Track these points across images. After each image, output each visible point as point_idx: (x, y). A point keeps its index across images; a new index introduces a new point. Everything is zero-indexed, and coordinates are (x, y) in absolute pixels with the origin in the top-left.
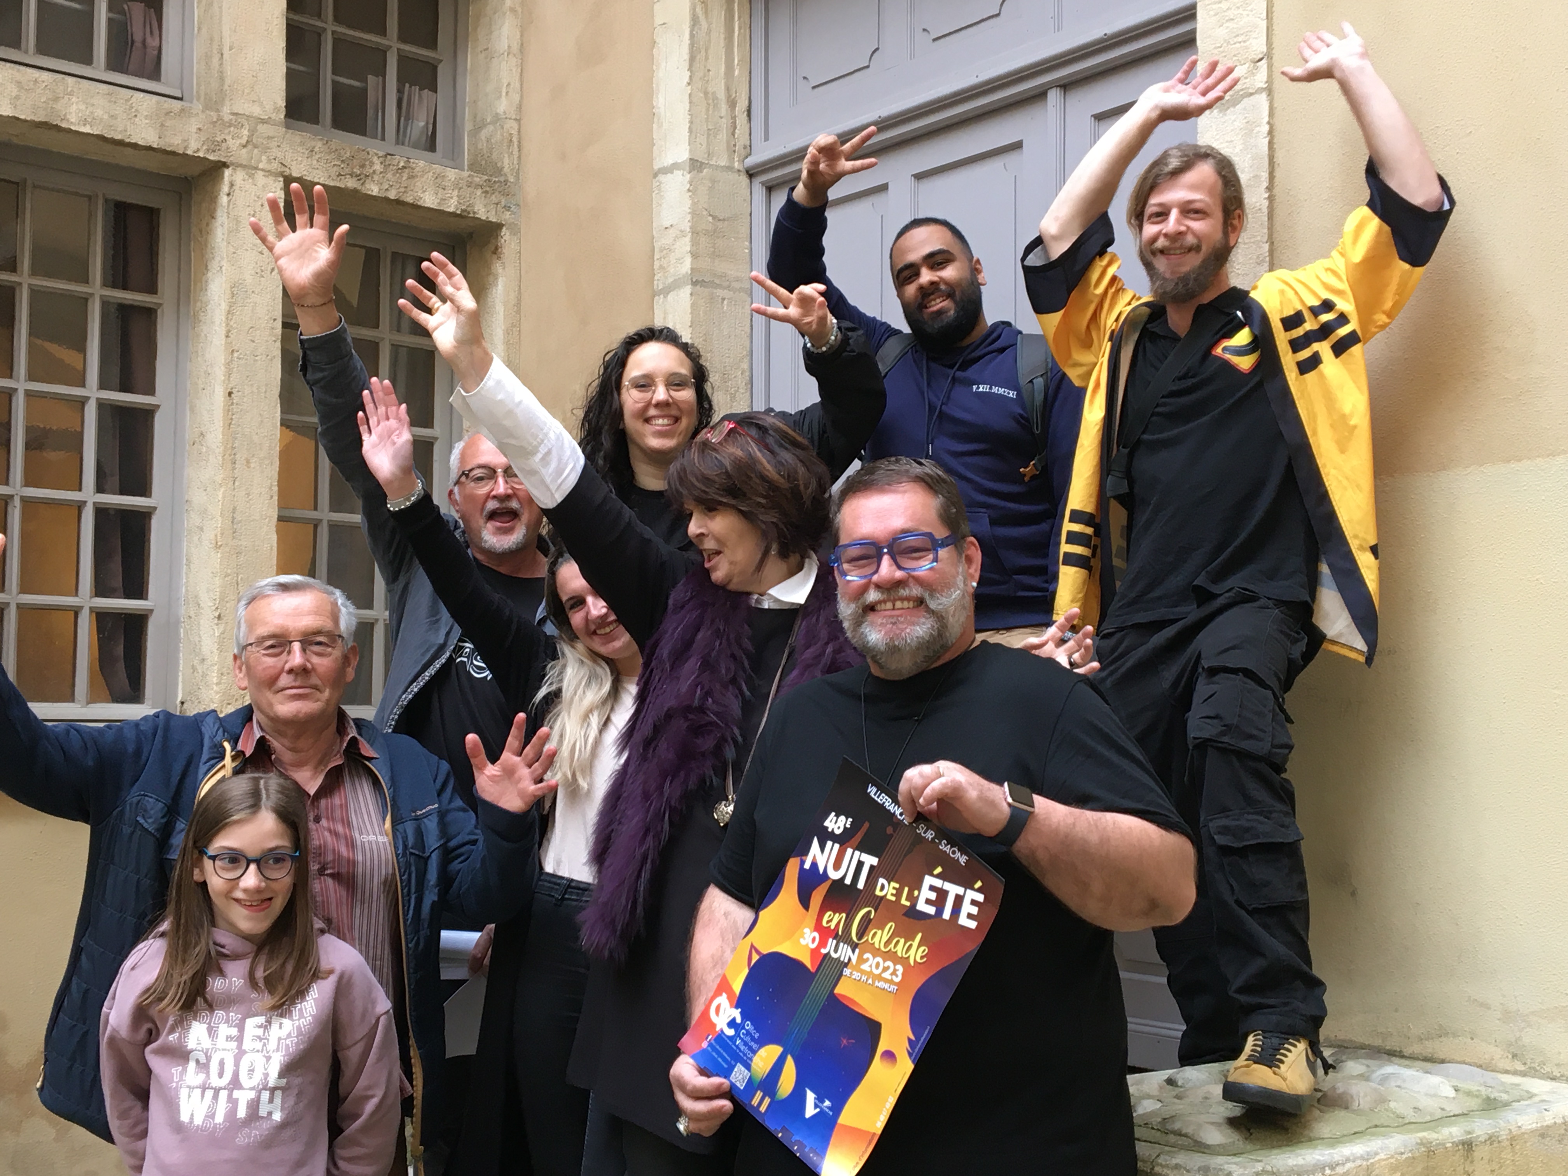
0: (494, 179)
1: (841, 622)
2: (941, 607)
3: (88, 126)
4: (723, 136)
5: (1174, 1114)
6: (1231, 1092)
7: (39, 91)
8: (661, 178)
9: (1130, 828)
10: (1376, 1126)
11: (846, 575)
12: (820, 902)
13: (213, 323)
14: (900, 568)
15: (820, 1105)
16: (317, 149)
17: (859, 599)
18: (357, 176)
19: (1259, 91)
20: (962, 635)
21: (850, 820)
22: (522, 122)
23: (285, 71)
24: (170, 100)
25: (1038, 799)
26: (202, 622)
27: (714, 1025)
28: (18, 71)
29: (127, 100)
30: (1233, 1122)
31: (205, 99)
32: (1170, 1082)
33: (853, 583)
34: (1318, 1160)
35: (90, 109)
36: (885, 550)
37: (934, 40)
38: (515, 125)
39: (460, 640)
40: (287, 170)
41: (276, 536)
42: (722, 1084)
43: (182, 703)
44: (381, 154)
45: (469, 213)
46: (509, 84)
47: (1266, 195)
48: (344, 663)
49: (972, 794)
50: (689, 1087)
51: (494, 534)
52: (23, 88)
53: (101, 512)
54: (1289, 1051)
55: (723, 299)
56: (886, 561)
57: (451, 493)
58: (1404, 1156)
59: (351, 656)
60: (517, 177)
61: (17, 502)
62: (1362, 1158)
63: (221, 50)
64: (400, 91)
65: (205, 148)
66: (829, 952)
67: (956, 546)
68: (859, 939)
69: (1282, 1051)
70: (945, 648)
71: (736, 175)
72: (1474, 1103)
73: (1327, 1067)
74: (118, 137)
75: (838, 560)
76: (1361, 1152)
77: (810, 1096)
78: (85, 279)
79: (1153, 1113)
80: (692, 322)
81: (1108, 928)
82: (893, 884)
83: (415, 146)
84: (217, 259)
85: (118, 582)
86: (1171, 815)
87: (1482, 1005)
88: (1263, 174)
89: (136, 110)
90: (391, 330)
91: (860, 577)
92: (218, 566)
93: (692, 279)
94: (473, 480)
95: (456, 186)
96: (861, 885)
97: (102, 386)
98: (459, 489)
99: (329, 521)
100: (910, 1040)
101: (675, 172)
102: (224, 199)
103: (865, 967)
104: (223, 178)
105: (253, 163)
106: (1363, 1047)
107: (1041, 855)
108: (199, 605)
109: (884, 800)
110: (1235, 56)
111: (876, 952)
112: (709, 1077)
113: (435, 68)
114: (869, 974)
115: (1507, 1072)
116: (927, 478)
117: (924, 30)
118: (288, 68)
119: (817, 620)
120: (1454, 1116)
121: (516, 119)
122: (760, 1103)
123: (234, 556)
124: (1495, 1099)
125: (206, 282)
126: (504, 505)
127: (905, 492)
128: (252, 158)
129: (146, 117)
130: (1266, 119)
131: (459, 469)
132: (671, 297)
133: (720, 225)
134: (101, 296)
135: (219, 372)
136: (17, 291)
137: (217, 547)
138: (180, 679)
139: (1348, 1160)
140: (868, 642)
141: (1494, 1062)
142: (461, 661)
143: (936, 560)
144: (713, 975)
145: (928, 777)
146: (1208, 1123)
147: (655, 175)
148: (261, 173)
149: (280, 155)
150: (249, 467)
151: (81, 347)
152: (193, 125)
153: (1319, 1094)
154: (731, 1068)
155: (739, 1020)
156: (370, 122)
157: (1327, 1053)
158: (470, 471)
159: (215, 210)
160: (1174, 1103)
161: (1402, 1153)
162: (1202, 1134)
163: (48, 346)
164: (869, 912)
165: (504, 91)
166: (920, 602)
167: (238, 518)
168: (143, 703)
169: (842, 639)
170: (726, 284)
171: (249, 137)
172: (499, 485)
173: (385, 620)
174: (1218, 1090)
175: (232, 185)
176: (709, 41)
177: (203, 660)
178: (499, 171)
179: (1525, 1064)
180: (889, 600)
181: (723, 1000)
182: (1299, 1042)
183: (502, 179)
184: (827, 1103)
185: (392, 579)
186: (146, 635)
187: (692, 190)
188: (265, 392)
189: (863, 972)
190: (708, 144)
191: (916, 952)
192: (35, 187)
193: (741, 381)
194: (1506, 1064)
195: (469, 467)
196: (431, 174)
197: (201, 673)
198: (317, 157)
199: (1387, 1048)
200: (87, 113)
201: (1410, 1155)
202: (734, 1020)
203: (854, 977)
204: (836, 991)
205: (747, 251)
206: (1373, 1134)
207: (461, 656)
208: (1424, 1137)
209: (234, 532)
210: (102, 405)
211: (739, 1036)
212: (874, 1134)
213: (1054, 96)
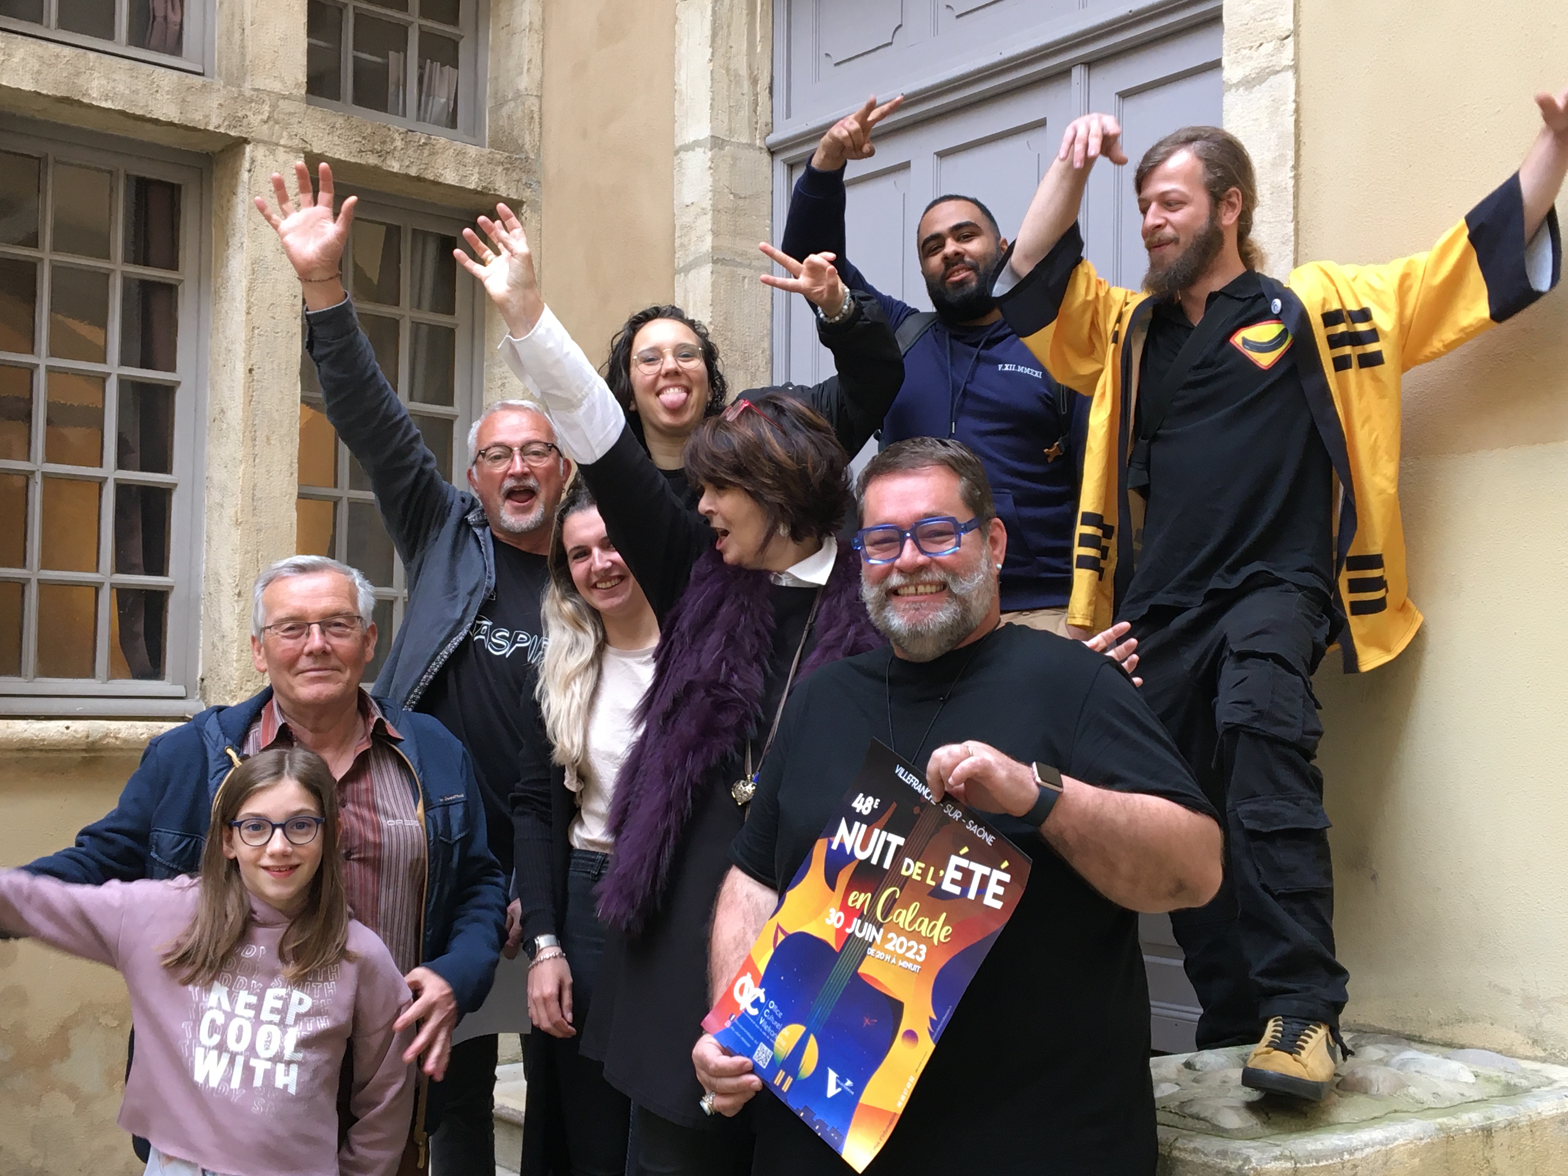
0: (515, 156)
1: (865, 604)
2: (963, 592)
3: (110, 102)
4: (745, 113)
5: (1192, 1097)
6: (1250, 1078)
7: (61, 66)
8: (682, 154)
9: (1158, 809)
10: (1396, 1111)
11: (870, 559)
12: (847, 882)
13: (234, 299)
14: (923, 552)
15: (842, 1084)
16: (338, 125)
17: (882, 583)
18: (377, 153)
19: (1285, 69)
20: (987, 616)
21: (878, 800)
22: (543, 99)
23: (306, 46)
24: (190, 75)
25: (1065, 779)
26: (222, 598)
27: (737, 1005)
28: (40, 46)
29: (149, 76)
30: (1251, 1107)
31: (227, 74)
32: (1188, 1065)
33: (876, 567)
34: (1338, 1145)
35: (112, 84)
36: (908, 535)
37: (958, 17)
38: (535, 101)
39: (478, 618)
40: (308, 146)
41: (296, 514)
42: (745, 1063)
43: (202, 680)
44: (402, 130)
45: (490, 190)
46: (530, 61)
47: (1292, 174)
48: (363, 643)
49: (1002, 773)
50: (712, 1066)
51: (512, 514)
52: (44, 63)
53: (122, 488)
54: (1310, 1037)
55: (744, 278)
56: (909, 545)
57: (470, 473)
58: (1423, 1142)
59: (370, 635)
60: (538, 154)
61: (38, 478)
62: (1381, 1143)
63: (242, 24)
64: (421, 67)
65: (226, 123)
66: (854, 932)
67: (980, 529)
68: (884, 919)
69: (1302, 1037)
70: (969, 631)
71: (758, 152)
72: (1493, 1089)
73: (1346, 1052)
74: (139, 112)
75: (862, 543)
76: (1380, 1137)
77: (832, 1076)
78: (106, 255)
79: (1171, 1097)
80: (712, 301)
81: (1133, 909)
82: (919, 864)
83: (437, 123)
84: (238, 235)
85: (138, 559)
86: (1197, 796)
87: (1503, 990)
88: (1288, 152)
89: (158, 85)
90: (412, 307)
91: (884, 561)
92: (238, 543)
93: (712, 257)
94: (491, 459)
95: (477, 162)
96: (887, 865)
97: (123, 362)
98: (477, 468)
99: (348, 499)
100: (931, 1019)
101: (697, 149)
102: (245, 176)
103: (889, 946)
104: (244, 154)
105: (274, 139)
106: (1382, 1032)
107: (1070, 836)
108: (219, 582)
109: (912, 780)
110: (1261, 33)
111: (900, 932)
112: (731, 1056)
113: (456, 45)
114: (893, 953)
115: (1527, 1058)
116: (953, 462)
117: (948, 6)
118: (309, 44)
119: (838, 601)
120: (1474, 1101)
121: (537, 96)
122: (783, 1082)
123: (255, 533)
124: (1515, 1085)
125: (227, 258)
126: (521, 484)
127: (929, 475)
128: (273, 134)
129: (168, 93)
130: (1293, 97)
131: (476, 448)
132: (692, 274)
133: (741, 202)
134: (122, 272)
135: (240, 349)
136: (39, 266)
137: (238, 523)
138: (200, 656)
139: (1366, 1145)
140: (890, 627)
141: (1514, 1048)
142: (479, 639)
143: (958, 544)
144: (736, 956)
145: (957, 757)
146: (1226, 1107)
147: (677, 152)
148: (281, 149)
149: (301, 131)
150: (269, 444)
151: (103, 324)
152: (214, 101)
153: (1339, 1079)
154: (754, 1048)
155: (763, 1000)
156: (391, 98)
157: (1346, 1037)
158: (486, 450)
159: (236, 186)
160: (1192, 1087)
161: (1421, 1139)
162: (1220, 1118)
163: (70, 322)
164: (894, 892)
165: (525, 67)
166: (944, 586)
167: (258, 495)
168: (163, 679)
169: (863, 622)
170: (748, 262)
171: (270, 112)
172: (516, 463)
173: (404, 598)
174: (1237, 1074)
175: (253, 161)
176: (732, 17)
177: (224, 637)
178: (520, 148)
179: (1545, 1050)
180: (911, 584)
181: (747, 980)
182: (1320, 1028)
183: (523, 156)
184: (849, 1083)
185: (408, 558)
186: (167, 612)
187: (714, 168)
188: (286, 369)
189: (887, 952)
190: (730, 121)
191: (940, 931)
192: (57, 162)
193: (761, 360)
194: (1528, 1051)
195: (485, 446)
196: (452, 151)
197: (221, 650)
198: (338, 132)
199: (1407, 1033)
200: (109, 88)
201: (1429, 1140)
202: (758, 999)
203: (877, 956)
204: (860, 970)
205: (768, 229)
206: (1392, 1120)
207: (479, 634)
208: (1444, 1123)
209: (255, 509)
210: (123, 381)
211: (763, 1015)
212: (895, 1114)
213: (1078, 73)
